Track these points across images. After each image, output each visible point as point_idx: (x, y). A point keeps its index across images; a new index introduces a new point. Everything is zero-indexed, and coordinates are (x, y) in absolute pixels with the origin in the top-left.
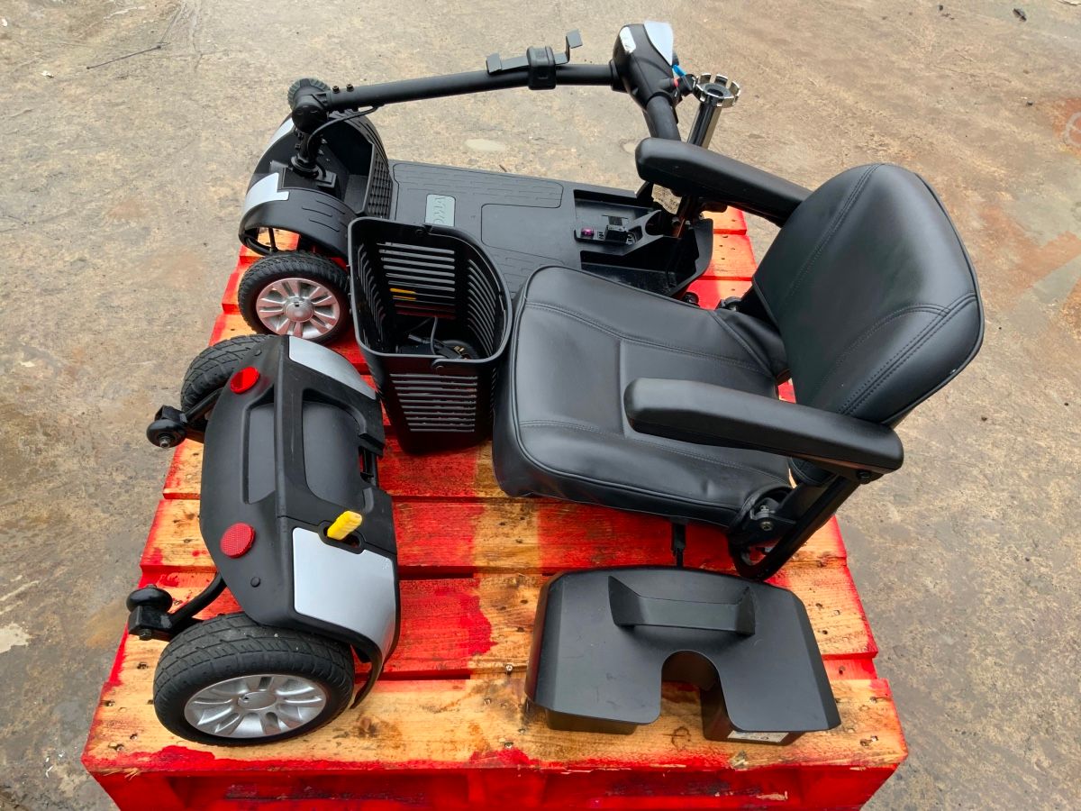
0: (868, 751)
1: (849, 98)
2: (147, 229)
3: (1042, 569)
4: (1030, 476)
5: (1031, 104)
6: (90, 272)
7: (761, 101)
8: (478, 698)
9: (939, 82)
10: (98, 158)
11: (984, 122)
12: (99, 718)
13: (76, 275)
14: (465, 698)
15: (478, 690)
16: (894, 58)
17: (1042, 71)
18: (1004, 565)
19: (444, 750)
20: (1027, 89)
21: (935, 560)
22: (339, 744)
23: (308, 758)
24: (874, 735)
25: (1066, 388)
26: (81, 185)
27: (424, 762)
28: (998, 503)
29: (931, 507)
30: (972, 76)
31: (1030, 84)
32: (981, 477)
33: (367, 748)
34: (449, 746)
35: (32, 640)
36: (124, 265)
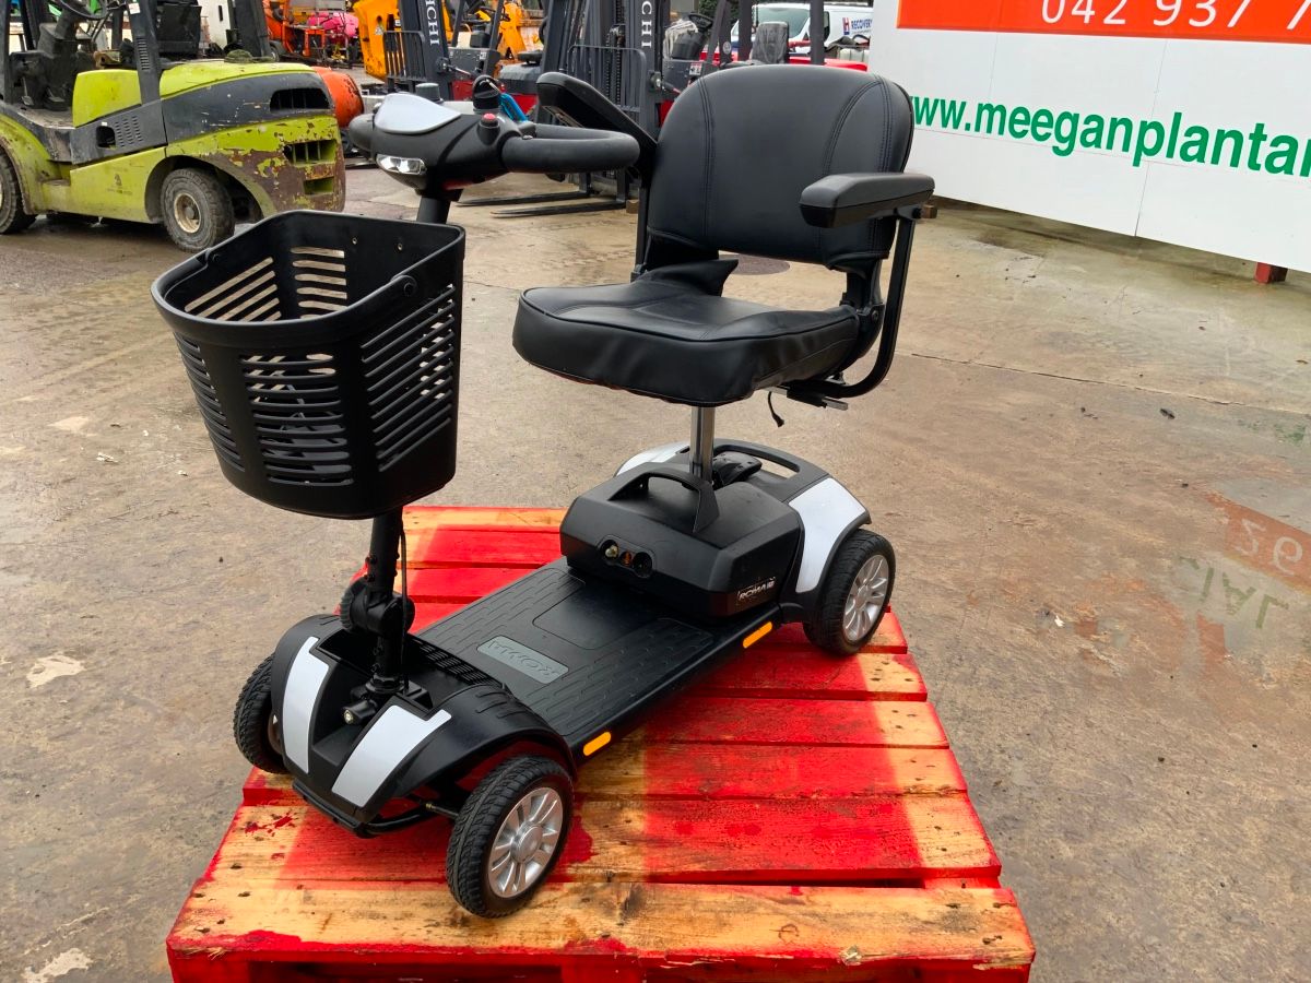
0: (991, 948)
1: (990, 483)
2: (266, 596)
3: (1245, 905)
4: (1219, 814)
5: (1186, 485)
6: (202, 633)
7: (897, 487)
8: (576, 898)
9: (1087, 469)
10: (223, 538)
11: (1136, 500)
12: (188, 906)
13: (187, 635)
14: (561, 897)
15: (576, 891)
16: (1036, 450)
17: (1195, 458)
18: (1199, 900)
19: (537, 939)
20: (1180, 473)
21: (1116, 896)
22: (429, 932)
23: (397, 942)
24: (997, 934)
25: (1253, 732)
26: (204, 560)
27: (516, 948)
28: (1186, 840)
29: (1107, 843)
30: (1121, 463)
31: (1184, 469)
32: (1163, 814)
33: (459, 936)
34: (544, 936)
35: (93, 964)
36: (238, 626)
